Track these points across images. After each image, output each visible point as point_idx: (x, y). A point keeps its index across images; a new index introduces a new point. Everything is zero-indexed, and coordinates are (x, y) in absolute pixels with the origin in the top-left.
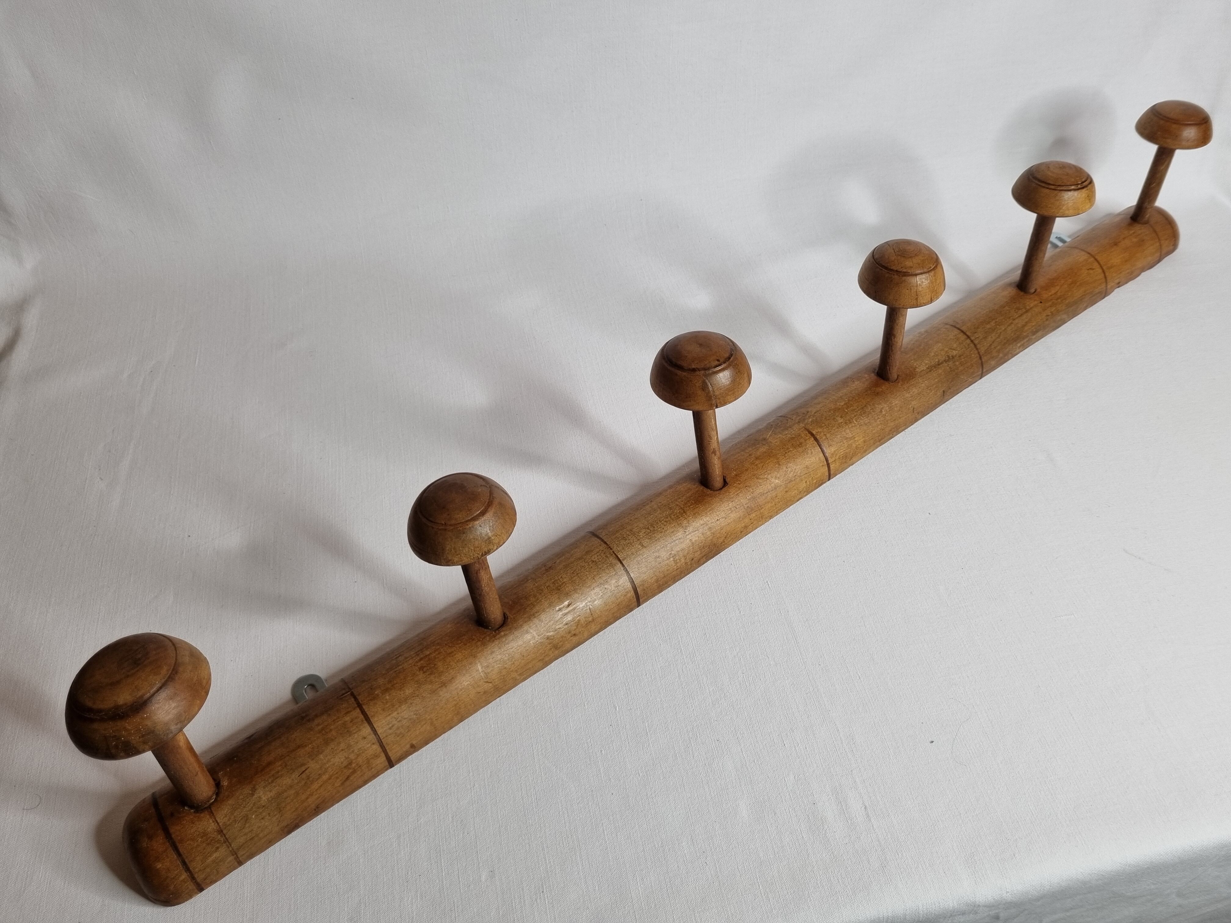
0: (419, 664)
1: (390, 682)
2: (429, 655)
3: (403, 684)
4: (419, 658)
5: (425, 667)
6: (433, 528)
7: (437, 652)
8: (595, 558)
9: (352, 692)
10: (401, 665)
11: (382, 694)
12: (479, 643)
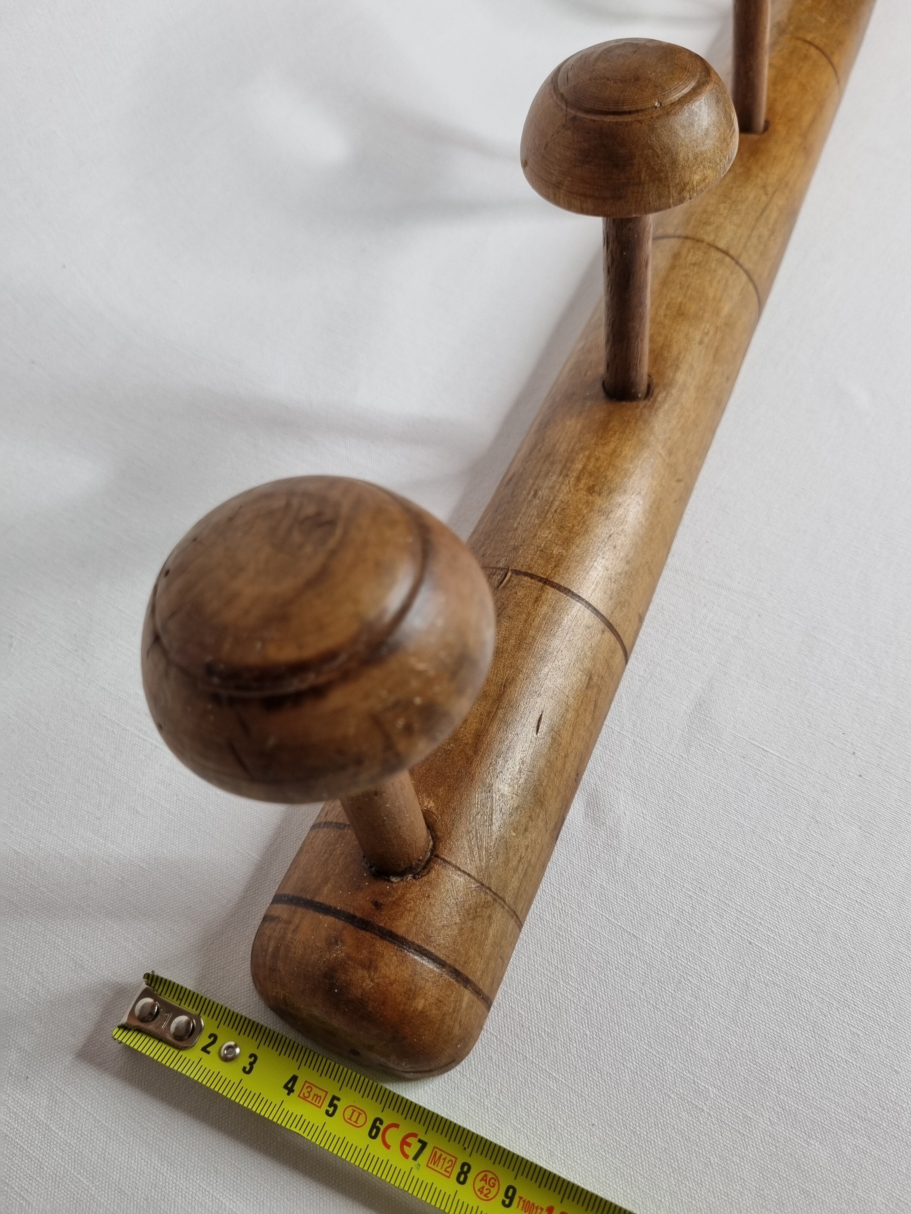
0: (581, 485)
1: (561, 528)
2: (584, 468)
3: (584, 523)
4: (573, 479)
5: (594, 486)
7: (593, 460)
9: (512, 570)
10: (554, 500)
11: (567, 551)
12: (640, 423)
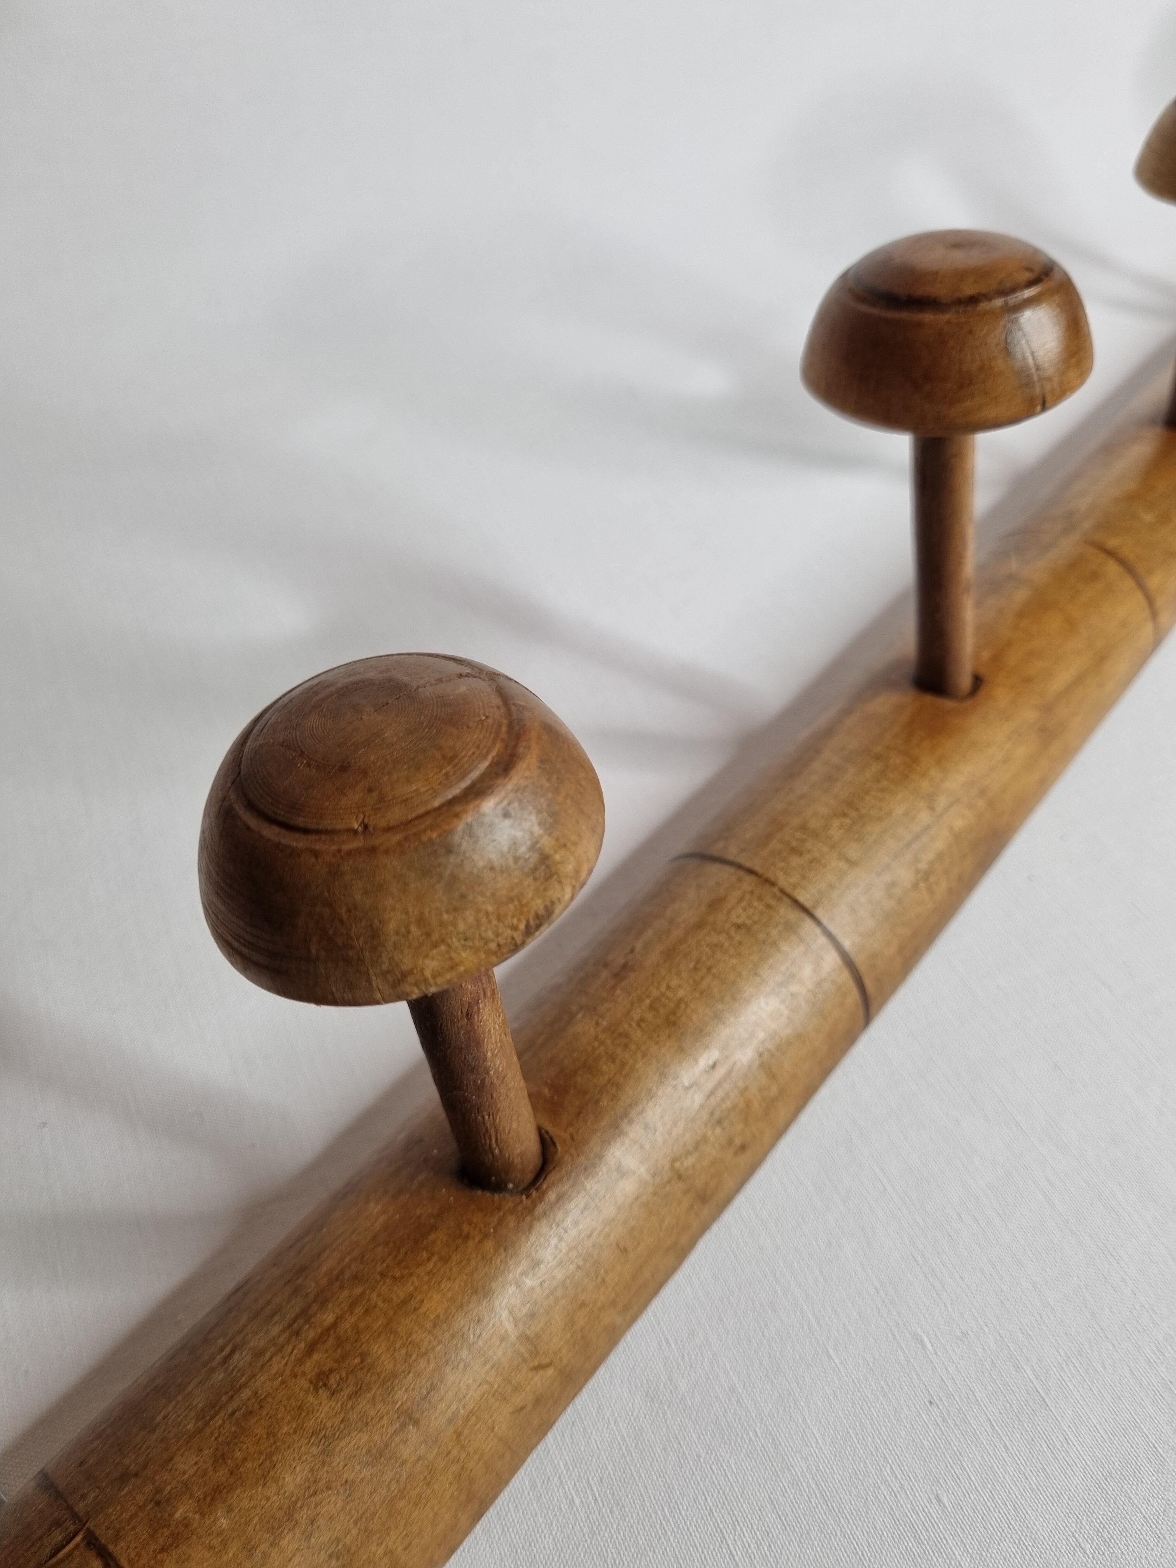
0: (309, 1365)
1: (220, 1458)
2: (335, 1325)
3: (270, 1455)
4: (302, 1345)
5: (331, 1371)
6: (316, 854)
7: (359, 1310)
8: (740, 915)
9: (88, 1529)
10: (245, 1385)
11: (203, 1515)
12: (489, 1245)
